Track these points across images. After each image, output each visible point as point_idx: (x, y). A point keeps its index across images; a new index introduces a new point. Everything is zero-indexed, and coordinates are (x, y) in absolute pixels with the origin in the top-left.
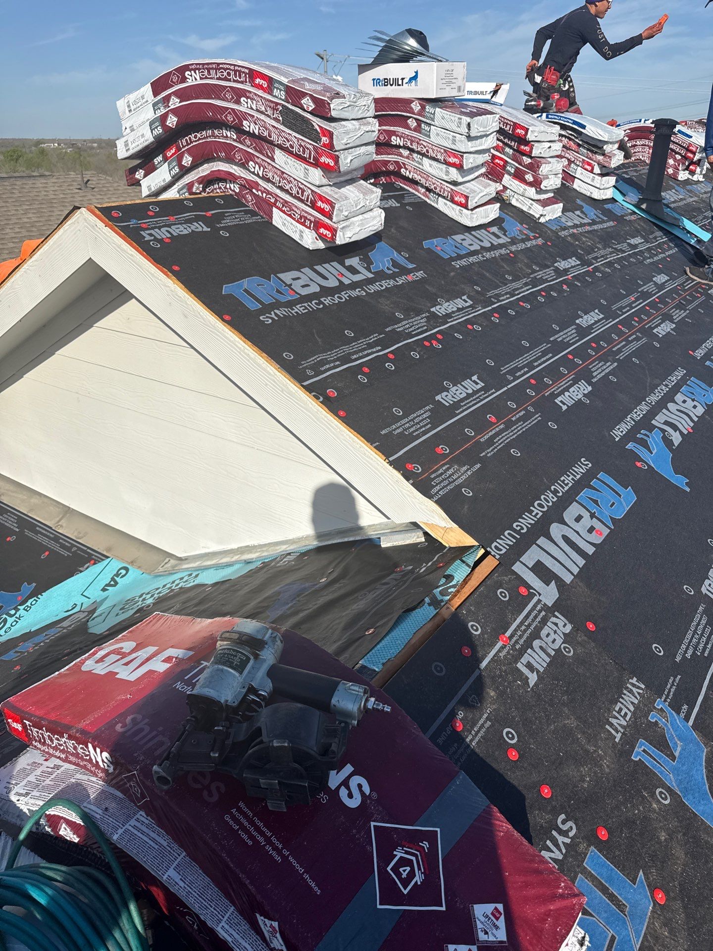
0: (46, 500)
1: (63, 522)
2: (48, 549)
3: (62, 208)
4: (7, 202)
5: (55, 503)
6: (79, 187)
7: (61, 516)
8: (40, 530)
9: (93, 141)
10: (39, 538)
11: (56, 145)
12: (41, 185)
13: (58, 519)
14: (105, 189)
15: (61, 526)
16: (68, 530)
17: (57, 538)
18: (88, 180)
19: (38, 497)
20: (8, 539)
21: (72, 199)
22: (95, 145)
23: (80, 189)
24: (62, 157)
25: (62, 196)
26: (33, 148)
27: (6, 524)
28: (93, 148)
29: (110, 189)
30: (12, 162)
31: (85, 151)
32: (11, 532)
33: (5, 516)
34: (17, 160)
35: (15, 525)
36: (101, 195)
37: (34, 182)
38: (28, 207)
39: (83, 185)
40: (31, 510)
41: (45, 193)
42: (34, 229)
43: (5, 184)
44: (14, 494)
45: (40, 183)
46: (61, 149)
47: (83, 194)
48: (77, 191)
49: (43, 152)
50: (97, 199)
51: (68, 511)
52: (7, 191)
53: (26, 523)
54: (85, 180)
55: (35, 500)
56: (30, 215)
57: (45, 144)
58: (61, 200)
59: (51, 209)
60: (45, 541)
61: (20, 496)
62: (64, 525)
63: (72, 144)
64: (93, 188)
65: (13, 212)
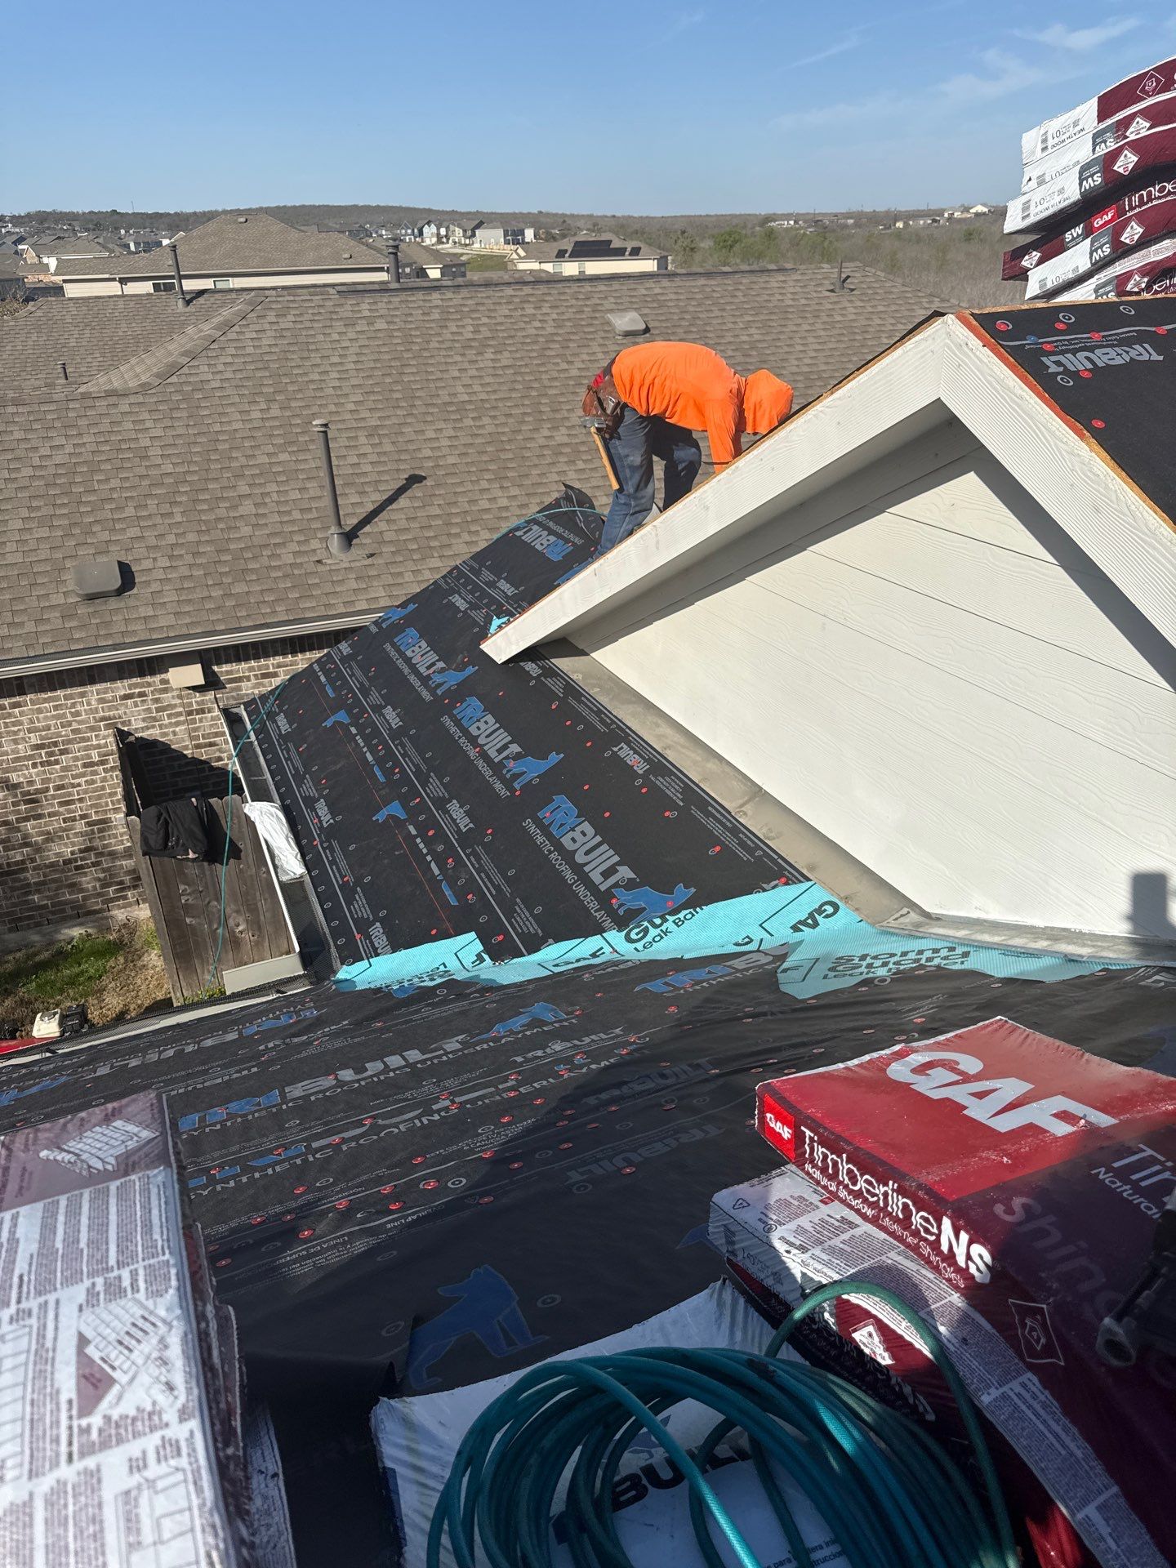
0: (728, 769)
1: (748, 808)
2: (718, 842)
3: (800, 321)
4: (724, 310)
5: (740, 777)
6: (832, 287)
7: (746, 798)
8: (714, 811)
9: (849, 215)
10: (710, 824)
11: (792, 222)
12: (776, 285)
13: (741, 802)
14: (870, 292)
15: (745, 814)
16: (754, 821)
17: (736, 829)
18: (848, 277)
19: (718, 762)
20: (667, 814)
21: (817, 307)
22: (851, 221)
23: (832, 291)
24: (796, 240)
25: (803, 302)
26: (758, 228)
27: (667, 791)
28: (846, 226)
29: (878, 291)
30: (724, 251)
31: (834, 231)
32: (673, 806)
33: (668, 779)
34: (731, 247)
35: (679, 795)
36: (862, 300)
37: (767, 279)
38: (751, 319)
39: (838, 284)
40: (705, 779)
41: (780, 297)
42: (754, 353)
43: (726, 282)
44: (684, 751)
45: (775, 281)
46: (798, 229)
47: (836, 300)
48: (828, 294)
49: (771, 235)
50: (855, 308)
51: (758, 793)
52: (727, 293)
53: (694, 796)
54: (844, 276)
55: (712, 765)
56: (753, 331)
57: (775, 221)
58: (801, 308)
59: (783, 323)
60: (718, 830)
61: (693, 755)
62: (750, 813)
63: (816, 221)
64: (852, 290)
65: (731, 326)
